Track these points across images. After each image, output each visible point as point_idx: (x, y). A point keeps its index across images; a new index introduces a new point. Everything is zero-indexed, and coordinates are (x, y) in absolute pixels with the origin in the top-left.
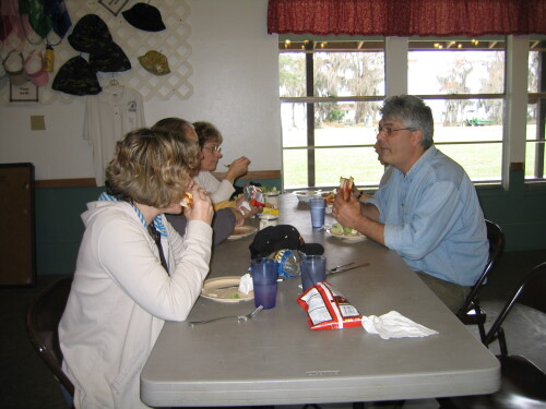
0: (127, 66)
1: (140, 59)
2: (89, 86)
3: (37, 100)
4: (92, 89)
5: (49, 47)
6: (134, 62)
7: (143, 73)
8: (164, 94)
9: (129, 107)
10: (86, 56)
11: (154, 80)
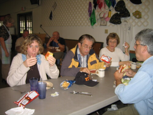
0: (129, 15)
1: (133, 13)
2: (118, 22)
3: (106, 25)
4: (119, 23)
5: (110, 11)
6: (131, 14)
7: (134, 18)
8: (139, 25)
9: (129, 29)
10: (119, 13)
11: (137, 20)
